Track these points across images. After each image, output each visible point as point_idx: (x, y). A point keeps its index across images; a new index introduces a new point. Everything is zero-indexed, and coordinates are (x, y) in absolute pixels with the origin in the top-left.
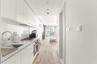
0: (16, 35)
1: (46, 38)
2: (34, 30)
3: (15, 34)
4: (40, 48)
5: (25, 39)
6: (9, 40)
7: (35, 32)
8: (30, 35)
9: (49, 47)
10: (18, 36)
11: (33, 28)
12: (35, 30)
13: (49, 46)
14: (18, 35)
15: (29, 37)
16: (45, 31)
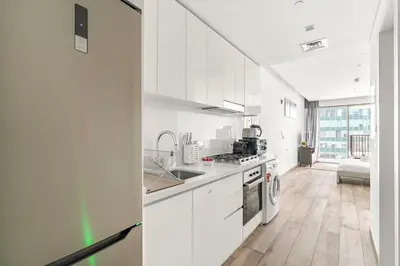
0: (190, 143)
1: (320, 160)
2: (253, 126)
3: (188, 140)
4: (274, 199)
5: (218, 158)
6: (172, 155)
7: (255, 132)
8: (236, 145)
9: (328, 205)
10: (194, 146)
11: (250, 118)
12: (255, 124)
13: (324, 203)
14: (195, 143)
15: (231, 152)
16: (314, 129)
